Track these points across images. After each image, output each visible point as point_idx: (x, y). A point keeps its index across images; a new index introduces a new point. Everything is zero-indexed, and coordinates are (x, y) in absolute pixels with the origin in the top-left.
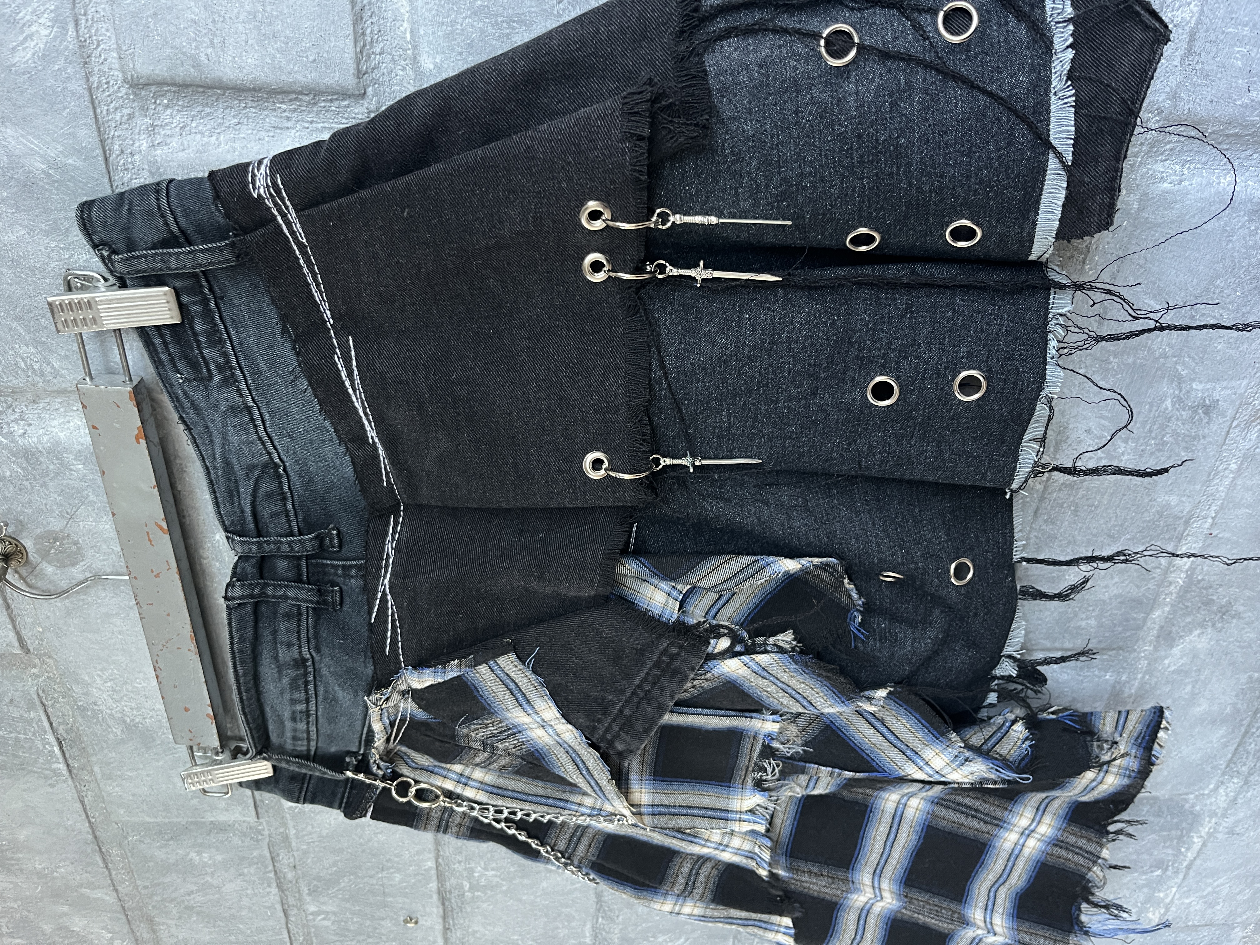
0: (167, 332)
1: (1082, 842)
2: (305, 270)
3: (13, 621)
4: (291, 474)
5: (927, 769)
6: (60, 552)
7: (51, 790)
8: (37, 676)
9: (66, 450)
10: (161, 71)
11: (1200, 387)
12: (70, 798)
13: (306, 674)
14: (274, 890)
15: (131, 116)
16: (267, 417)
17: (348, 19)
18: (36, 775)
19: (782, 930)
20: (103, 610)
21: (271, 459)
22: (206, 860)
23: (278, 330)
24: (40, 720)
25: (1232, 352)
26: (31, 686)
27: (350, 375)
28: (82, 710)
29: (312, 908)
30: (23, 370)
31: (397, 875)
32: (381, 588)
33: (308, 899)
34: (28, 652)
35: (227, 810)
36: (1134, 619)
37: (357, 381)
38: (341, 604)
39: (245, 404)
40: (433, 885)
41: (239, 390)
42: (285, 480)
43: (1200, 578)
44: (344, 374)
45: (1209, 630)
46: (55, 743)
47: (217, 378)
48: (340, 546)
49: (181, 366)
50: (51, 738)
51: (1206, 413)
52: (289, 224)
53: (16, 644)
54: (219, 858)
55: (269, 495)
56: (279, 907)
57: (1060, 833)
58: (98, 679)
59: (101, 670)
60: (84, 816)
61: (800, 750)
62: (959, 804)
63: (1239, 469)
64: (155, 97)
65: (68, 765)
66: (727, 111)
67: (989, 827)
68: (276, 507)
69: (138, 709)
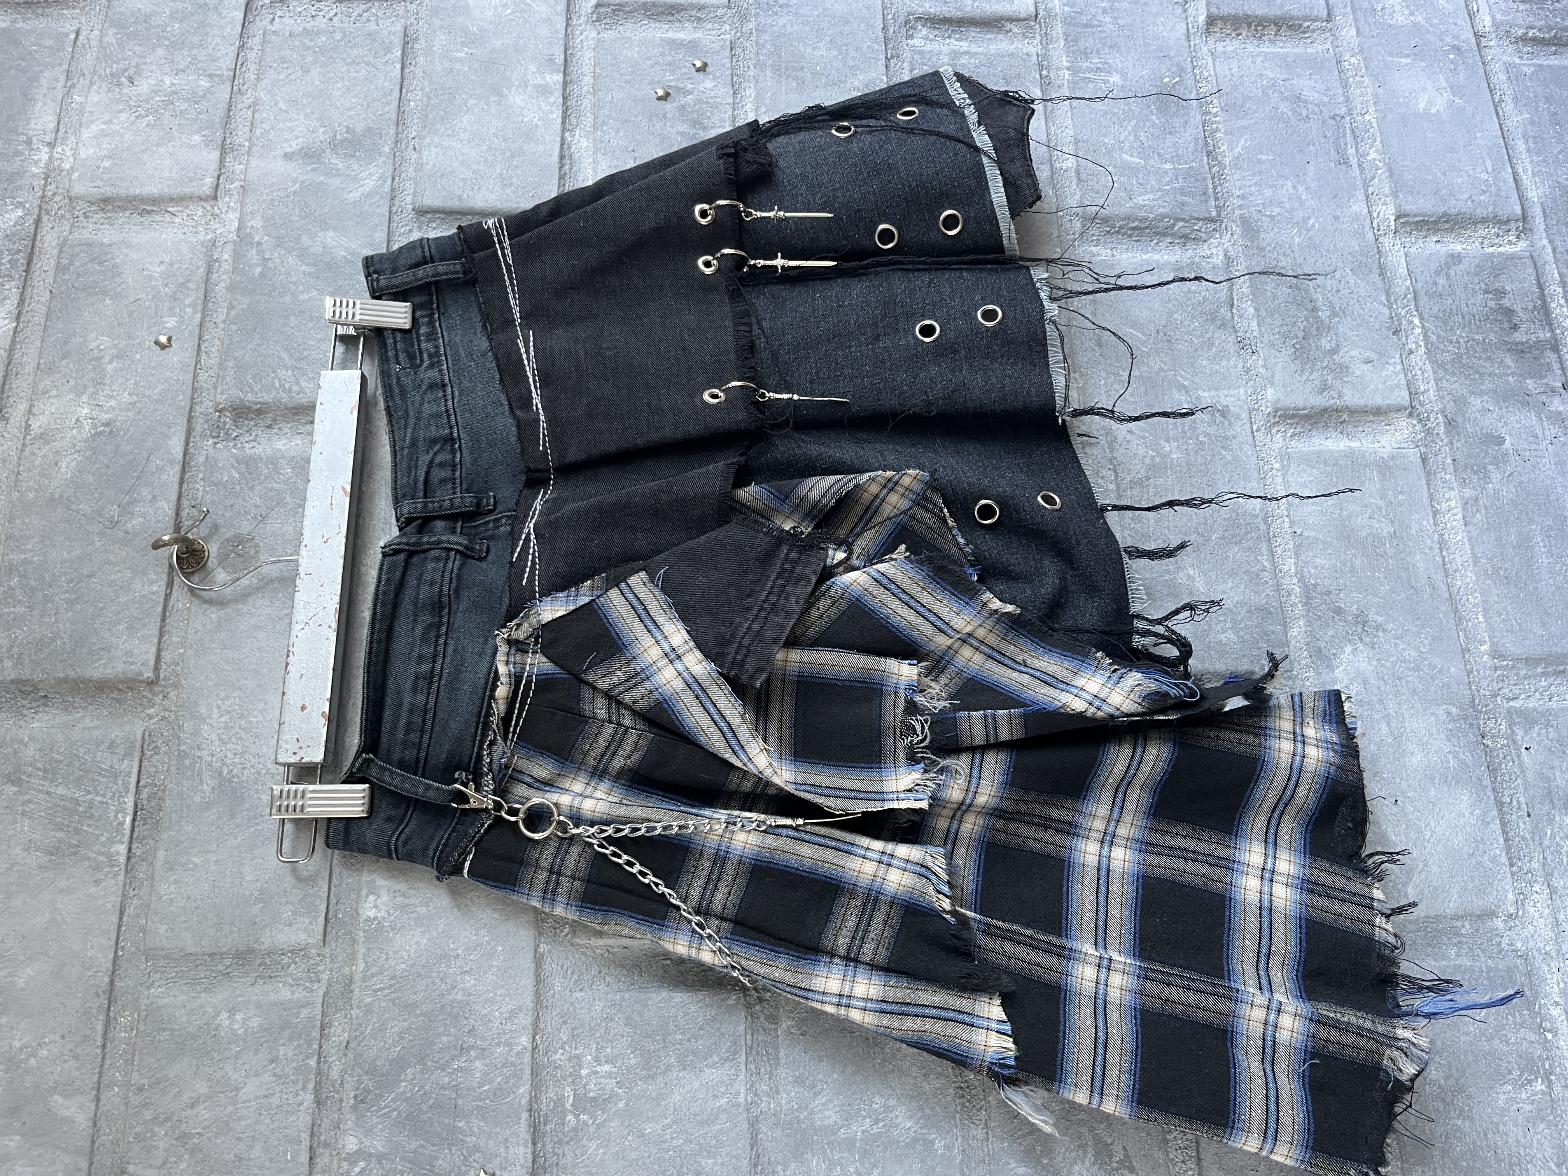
0: (399, 336)
1: (1341, 882)
2: (508, 283)
3: (161, 635)
4: (464, 451)
5: (1084, 695)
6: (239, 555)
7: (93, 890)
8: (150, 717)
9: (282, 457)
10: (437, 203)
11: (1206, 394)
12: (109, 905)
13: (439, 625)
14: (308, 1098)
15: (410, 231)
16: (457, 393)
17: (557, 175)
18: (87, 863)
19: (994, 1026)
20: (252, 621)
21: (451, 433)
22: (236, 1027)
23: (479, 330)
24: (129, 774)
25: (1217, 367)
26: (138, 729)
27: (527, 352)
28: (182, 755)
29: (351, 1144)
30: (276, 388)
31: (478, 1064)
32: (526, 531)
33: (350, 1120)
34: (158, 677)
35: (290, 925)
36: (1273, 632)
37: (532, 353)
38: (488, 552)
39: (443, 380)
40: (524, 1089)
41: (440, 371)
42: (458, 455)
43: (1313, 582)
44: (523, 350)
45: (1360, 646)
46: (130, 810)
47: (426, 364)
48: (495, 506)
49: (402, 357)
50: (130, 801)
51: (1223, 416)
52: (502, 249)
53: (152, 663)
54: (254, 1023)
55: (441, 465)
56: (305, 1136)
57: (1307, 872)
58: (215, 710)
59: (223, 700)
60: (113, 942)
61: (946, 704)
62: (1171, 848)
63: (1283, 466)
64: (430, 221)
65: (130, 849)
66: (782, 163)
67: (1217, 870)
68: (445, 473)
69: (242, 754)
